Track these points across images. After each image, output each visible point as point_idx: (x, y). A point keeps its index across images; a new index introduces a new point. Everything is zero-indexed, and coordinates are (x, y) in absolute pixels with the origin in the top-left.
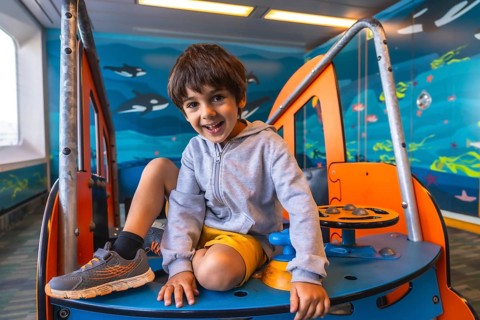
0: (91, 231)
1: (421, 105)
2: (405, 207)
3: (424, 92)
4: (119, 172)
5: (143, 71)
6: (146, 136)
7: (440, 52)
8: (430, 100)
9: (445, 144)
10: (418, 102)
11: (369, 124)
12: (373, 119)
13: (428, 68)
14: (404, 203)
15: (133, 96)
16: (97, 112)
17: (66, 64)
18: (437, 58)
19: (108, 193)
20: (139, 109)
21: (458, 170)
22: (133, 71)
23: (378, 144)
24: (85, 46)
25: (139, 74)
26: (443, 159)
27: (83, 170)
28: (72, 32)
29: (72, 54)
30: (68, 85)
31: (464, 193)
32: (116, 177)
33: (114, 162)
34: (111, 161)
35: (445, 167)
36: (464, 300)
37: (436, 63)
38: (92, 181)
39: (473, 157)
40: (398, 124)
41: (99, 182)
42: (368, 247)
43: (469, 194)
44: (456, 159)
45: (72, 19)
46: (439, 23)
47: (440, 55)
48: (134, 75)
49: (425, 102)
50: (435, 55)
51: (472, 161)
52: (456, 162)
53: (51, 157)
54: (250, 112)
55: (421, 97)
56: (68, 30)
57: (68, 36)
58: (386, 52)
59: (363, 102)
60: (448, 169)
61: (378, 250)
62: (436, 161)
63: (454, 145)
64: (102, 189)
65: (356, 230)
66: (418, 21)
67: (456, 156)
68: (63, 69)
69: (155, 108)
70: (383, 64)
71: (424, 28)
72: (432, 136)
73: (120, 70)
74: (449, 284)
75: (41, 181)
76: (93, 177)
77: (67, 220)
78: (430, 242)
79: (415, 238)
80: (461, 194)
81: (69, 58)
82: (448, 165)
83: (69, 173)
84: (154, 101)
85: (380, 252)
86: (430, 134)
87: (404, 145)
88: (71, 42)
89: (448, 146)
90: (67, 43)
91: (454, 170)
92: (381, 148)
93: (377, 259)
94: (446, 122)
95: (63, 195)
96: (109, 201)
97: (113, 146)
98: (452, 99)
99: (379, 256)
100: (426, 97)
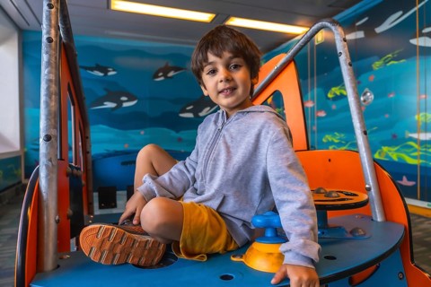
0: (68, 218)
1: (365, 101)
2: (369, 189)
3: (367, 90)
4: (93, 162)
5: (114, 70)
6: (116, 130)
7: (380, 55)
8: (373, 96)
9: (387, 135)
10: (362, 99)
11: (319, 118)
12: (322, 114)
13: (369, 69)
14: (367, 186)
15: (105, 93)
16: (74, 105)
17: (47, 53)
18: (377, 61)
19: (83, 182)
20: (110, 105)
21: (398, 158)
22: (104, 70)
23: (327, 136)
24: (64, 40)
25: (110, 74)
26: (385, 149)
27: (61, 159)
28: (53, 22)
29: (53, 43)
30: (49, 72)
31: (404, 178)
32: (90, 167)
33: (88, 153)
34: (86, 152)
35: (387, 156)
36: (427, 275)
37: (377, 65)
38: (69, 170)
39: (412, 147)
40: (359, 113)
41: (75, 170)
42: (340, 227)
43: (409, 180)
44: (396, 148)
45: (53, 10)
46: (379, 30)
47: (380, 58)
48: (106, 74)
49: (368, 98)
50: (376, 57)
51: (411, 150)
52: (397, 151)
53: (26, 150)
54: (211, 108)
55: (365, 94)
56: (50, 20)
57: (50, 25)
58: (346, 48)
59: (312, 99)
60: (390, 158)
61: (349, 230)
62: (379, 151)
63: (394, 136)
64: (78, 177)
65: (328, 212)
66: (360, 28)
67: (396, 145)
68: (45, 58)
69: (125, 105)
70: (344, 60)
71: (365, 34)
72: (375, 128)
73: (92, 69)
74: (412, 260)
75: (15, 172)
76: (70, 166)
77: (47, 207)
78: (393, 221)
79: (379, 218)
80: (402, 180)
81: (50, 46)
82: (390, 154)
83: (50, 160)
84: (124, 98)
85: (351, 232)
86: (372, 127)
87: (365, 133)
88: (53, 32)
89: (390, 137)
90: (48, 33)
91: (395, 158)
92: (330, 140)
93: (349, 239)
94: (387, 116)
95: (43, 182)
96: (84, 189)
97: (87, 138)
98: (392, 96)
99: (349, 236)
100: (369, 94)
